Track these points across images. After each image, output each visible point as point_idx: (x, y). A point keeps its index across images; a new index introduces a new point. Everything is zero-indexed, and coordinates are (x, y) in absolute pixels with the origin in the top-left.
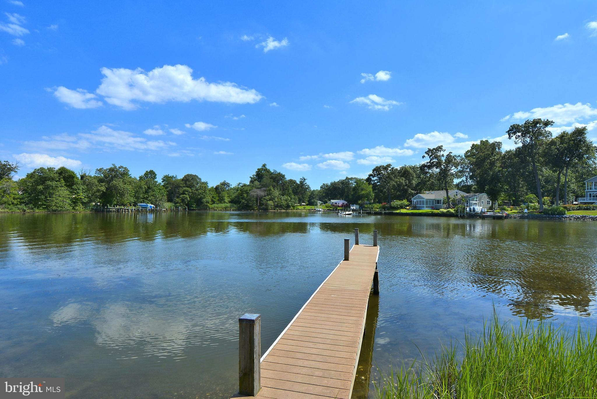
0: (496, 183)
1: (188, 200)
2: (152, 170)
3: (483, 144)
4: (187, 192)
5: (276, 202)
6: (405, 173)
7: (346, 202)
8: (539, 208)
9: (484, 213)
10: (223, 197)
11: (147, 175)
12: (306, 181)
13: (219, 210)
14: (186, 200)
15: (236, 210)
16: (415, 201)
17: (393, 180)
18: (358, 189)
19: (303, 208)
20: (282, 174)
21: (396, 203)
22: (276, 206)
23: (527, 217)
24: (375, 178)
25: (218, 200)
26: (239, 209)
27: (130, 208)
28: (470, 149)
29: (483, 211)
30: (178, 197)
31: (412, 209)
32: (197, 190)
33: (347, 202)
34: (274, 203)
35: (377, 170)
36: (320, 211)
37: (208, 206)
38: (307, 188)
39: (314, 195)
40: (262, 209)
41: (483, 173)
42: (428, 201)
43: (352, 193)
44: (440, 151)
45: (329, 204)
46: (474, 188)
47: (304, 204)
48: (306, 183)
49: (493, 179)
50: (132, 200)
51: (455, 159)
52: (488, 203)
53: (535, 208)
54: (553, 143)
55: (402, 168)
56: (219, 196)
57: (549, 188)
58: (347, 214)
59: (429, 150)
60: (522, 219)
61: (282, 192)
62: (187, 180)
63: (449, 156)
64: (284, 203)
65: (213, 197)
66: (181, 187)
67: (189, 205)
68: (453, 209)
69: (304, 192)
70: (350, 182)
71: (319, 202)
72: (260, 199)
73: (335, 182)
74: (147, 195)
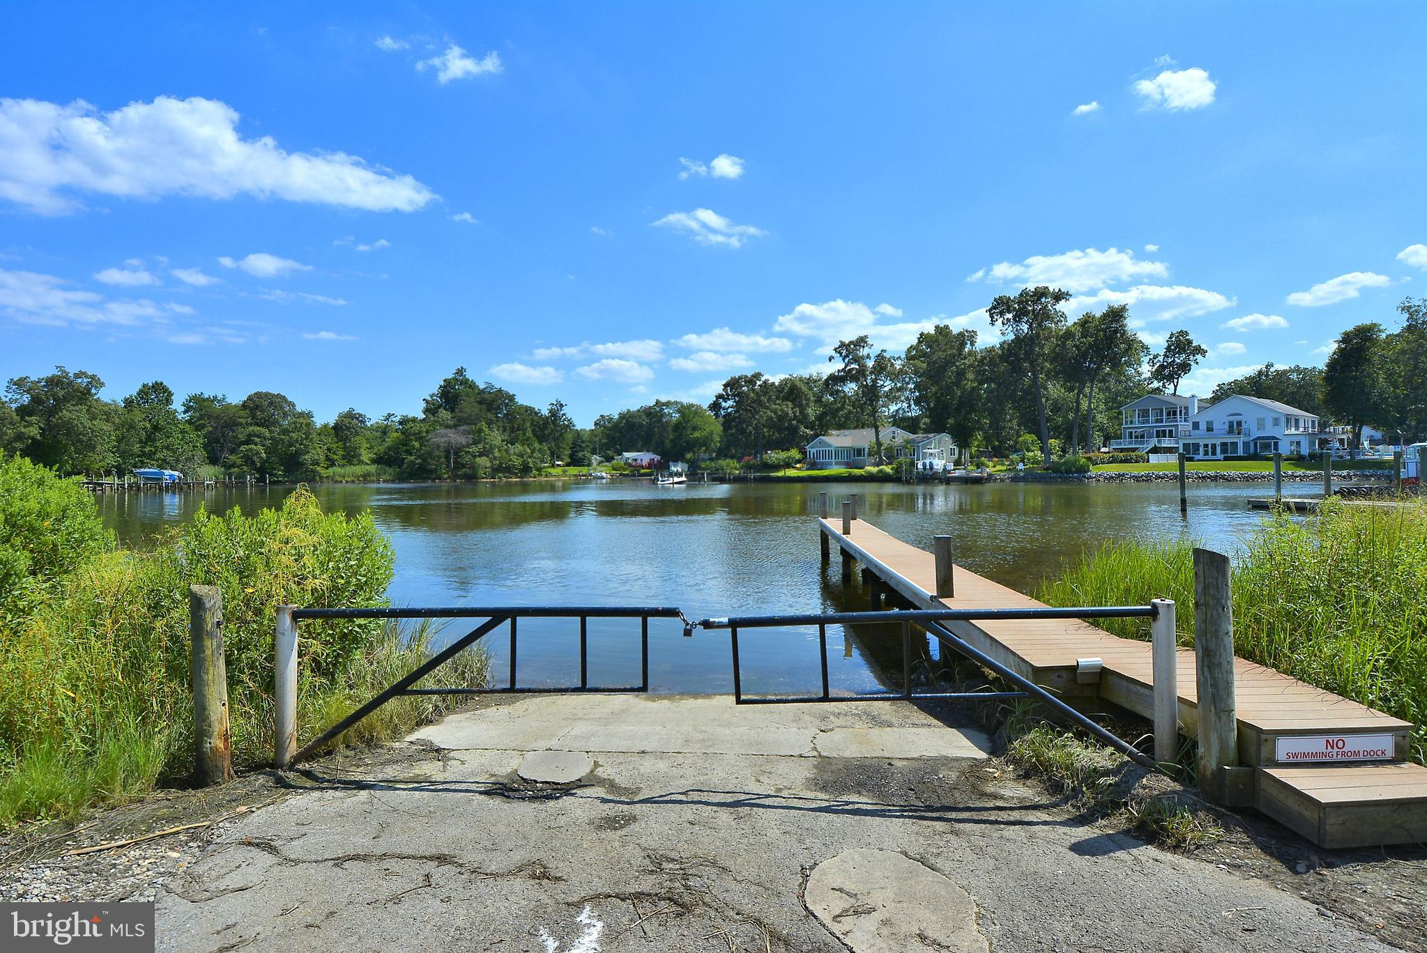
0: (968, 413)
1: (261, 458)
2: (159, 381)
3: (940, 333)
4: (259, 436)
5: (495, 458)
6: (791, 391)
7: (657, 458)
8: (1042, 461)
9: (949, 472)
10: (356, 448)
11: (146, 394)
12: (565, 410)
13: (347, 482)
14: (255, 459)
15: (393, 481)
16: (813, 451)
17: (768, 408)
18: (684, 427)
19: (561, 473)
20: (507, 393)
21: (774, 456)
22: (496, 470)
23: (1024, 479)
24: (730, 403)
25: (344, 457)
26: (401, 479)
27: (108, 480)
28: (915, 342)
29: (948, 468)
30: (233, 451)
31: (807, 469)
32: (285, 432)
33: (659, 457)
34: (491, 462)
35: (733, 384)
36: (602, 478)
37: (317, 471)
38: (567, 426)
39: (583, 442)
40: (461, 477)
41: (942, 394)
42: (839, 451)
43: (671, 437)
44: (863, 347)
45: (618, 461)
46: (925, 424)
47: (560, 463)
48: (564, 414)
49: (961, 404)
50: (111, 460)
51: (892, 365)
52: (952, 452)
53: (1035, 462)
54: (1069, 334)
55: (784, 383)
56: (345, 448)
57: (1060, 423)
58: (676, 483)
59: (843, 345)
60: (1016, 482)
61: (510, 436)
62: (257, 407)
63: (880, 357)
64: (517, 462)
65: (329, 449)
66: (241, 424)
67: (262, 471)
68: (890, 467)
69: (561, 435)
70: (666, 411)
71: (595, 459)
72: (456, 453)
73: (629, 411)
74: (151, 446)
